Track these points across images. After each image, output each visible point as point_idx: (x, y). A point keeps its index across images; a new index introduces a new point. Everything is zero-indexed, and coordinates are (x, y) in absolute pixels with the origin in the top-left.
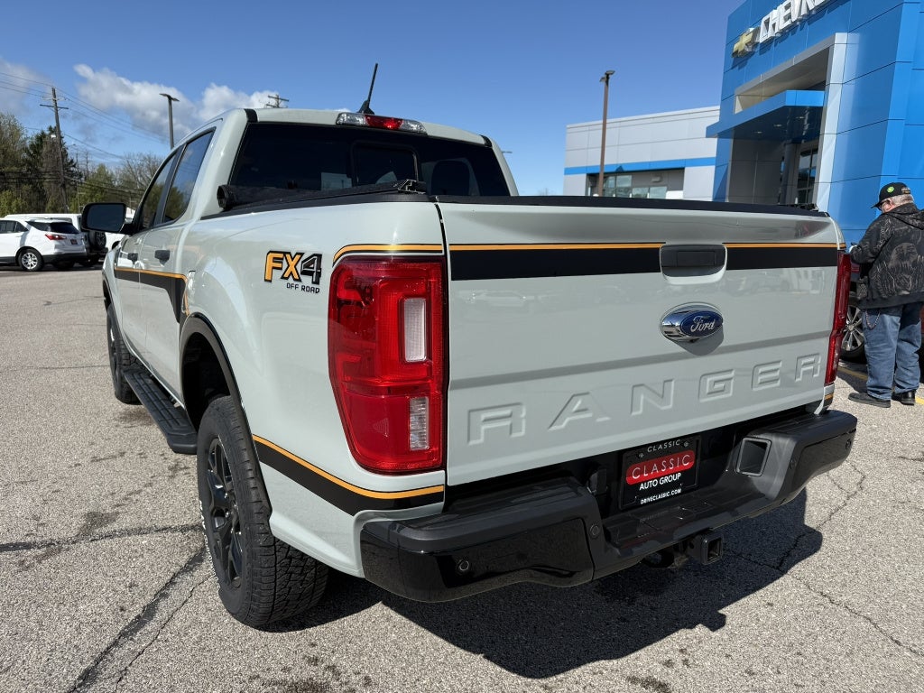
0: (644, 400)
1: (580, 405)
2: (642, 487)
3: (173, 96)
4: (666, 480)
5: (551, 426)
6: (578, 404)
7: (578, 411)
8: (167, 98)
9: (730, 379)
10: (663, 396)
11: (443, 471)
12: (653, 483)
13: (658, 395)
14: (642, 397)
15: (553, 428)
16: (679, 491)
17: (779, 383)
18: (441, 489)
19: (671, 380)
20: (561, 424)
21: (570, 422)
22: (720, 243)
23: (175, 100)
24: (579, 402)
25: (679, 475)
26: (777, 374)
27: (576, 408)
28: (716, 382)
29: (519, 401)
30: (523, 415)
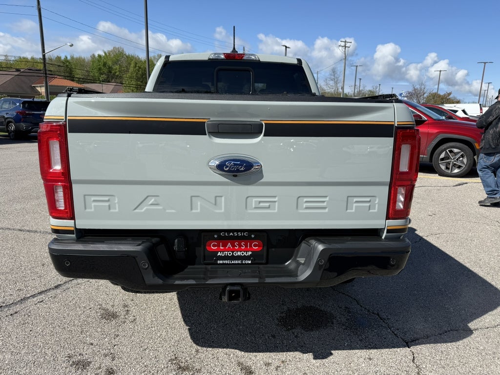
0: (201, 205)
1: (153, 202)
2: (219, 254)
3: (287, 46)
4: (239, 253)
5: (135, 209)
6: (152, 201)
7: (152, 204)
8: (285, 47)
9: (275, 202)
10: (215, 204)
11: (73, 221)
12: (229, 254)
13: (213, 204)
14: (199, 203)
15: (136, 211)
16: (250, 262)
17: (327, 210)
18: (73, 229)
19: (222, 197)
20: (142, 209)
21: (147, 209)
22: (258, 120)
23: (289, 48)
24: (153, 200)
25: (250, 253)
26: (325, 204)
27: (150, 203)
28: (260, 202)
29: (114, 194)
30: (116, 202)
